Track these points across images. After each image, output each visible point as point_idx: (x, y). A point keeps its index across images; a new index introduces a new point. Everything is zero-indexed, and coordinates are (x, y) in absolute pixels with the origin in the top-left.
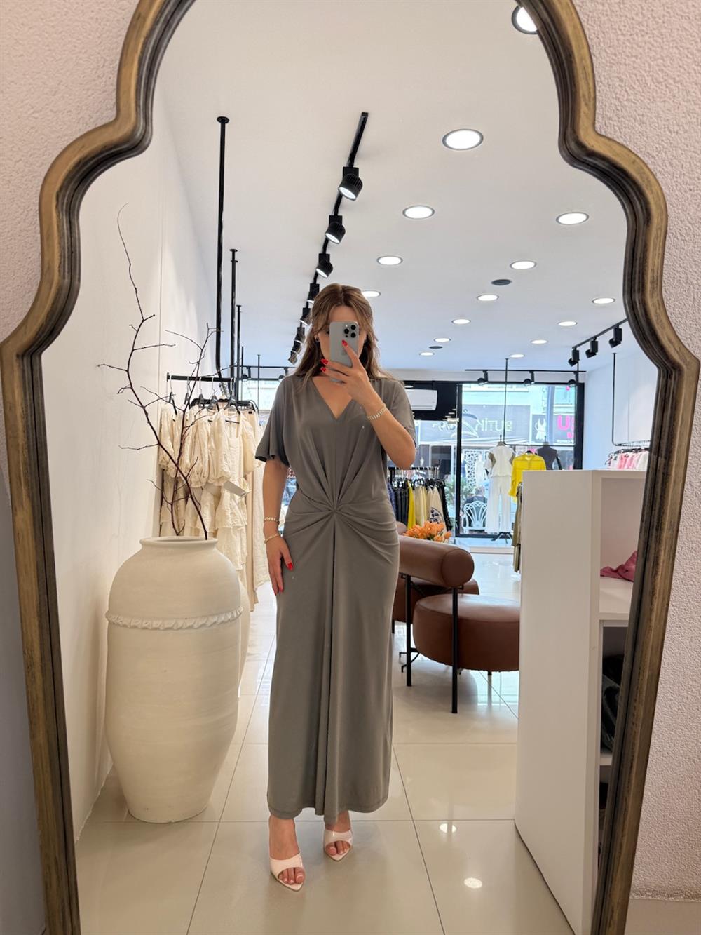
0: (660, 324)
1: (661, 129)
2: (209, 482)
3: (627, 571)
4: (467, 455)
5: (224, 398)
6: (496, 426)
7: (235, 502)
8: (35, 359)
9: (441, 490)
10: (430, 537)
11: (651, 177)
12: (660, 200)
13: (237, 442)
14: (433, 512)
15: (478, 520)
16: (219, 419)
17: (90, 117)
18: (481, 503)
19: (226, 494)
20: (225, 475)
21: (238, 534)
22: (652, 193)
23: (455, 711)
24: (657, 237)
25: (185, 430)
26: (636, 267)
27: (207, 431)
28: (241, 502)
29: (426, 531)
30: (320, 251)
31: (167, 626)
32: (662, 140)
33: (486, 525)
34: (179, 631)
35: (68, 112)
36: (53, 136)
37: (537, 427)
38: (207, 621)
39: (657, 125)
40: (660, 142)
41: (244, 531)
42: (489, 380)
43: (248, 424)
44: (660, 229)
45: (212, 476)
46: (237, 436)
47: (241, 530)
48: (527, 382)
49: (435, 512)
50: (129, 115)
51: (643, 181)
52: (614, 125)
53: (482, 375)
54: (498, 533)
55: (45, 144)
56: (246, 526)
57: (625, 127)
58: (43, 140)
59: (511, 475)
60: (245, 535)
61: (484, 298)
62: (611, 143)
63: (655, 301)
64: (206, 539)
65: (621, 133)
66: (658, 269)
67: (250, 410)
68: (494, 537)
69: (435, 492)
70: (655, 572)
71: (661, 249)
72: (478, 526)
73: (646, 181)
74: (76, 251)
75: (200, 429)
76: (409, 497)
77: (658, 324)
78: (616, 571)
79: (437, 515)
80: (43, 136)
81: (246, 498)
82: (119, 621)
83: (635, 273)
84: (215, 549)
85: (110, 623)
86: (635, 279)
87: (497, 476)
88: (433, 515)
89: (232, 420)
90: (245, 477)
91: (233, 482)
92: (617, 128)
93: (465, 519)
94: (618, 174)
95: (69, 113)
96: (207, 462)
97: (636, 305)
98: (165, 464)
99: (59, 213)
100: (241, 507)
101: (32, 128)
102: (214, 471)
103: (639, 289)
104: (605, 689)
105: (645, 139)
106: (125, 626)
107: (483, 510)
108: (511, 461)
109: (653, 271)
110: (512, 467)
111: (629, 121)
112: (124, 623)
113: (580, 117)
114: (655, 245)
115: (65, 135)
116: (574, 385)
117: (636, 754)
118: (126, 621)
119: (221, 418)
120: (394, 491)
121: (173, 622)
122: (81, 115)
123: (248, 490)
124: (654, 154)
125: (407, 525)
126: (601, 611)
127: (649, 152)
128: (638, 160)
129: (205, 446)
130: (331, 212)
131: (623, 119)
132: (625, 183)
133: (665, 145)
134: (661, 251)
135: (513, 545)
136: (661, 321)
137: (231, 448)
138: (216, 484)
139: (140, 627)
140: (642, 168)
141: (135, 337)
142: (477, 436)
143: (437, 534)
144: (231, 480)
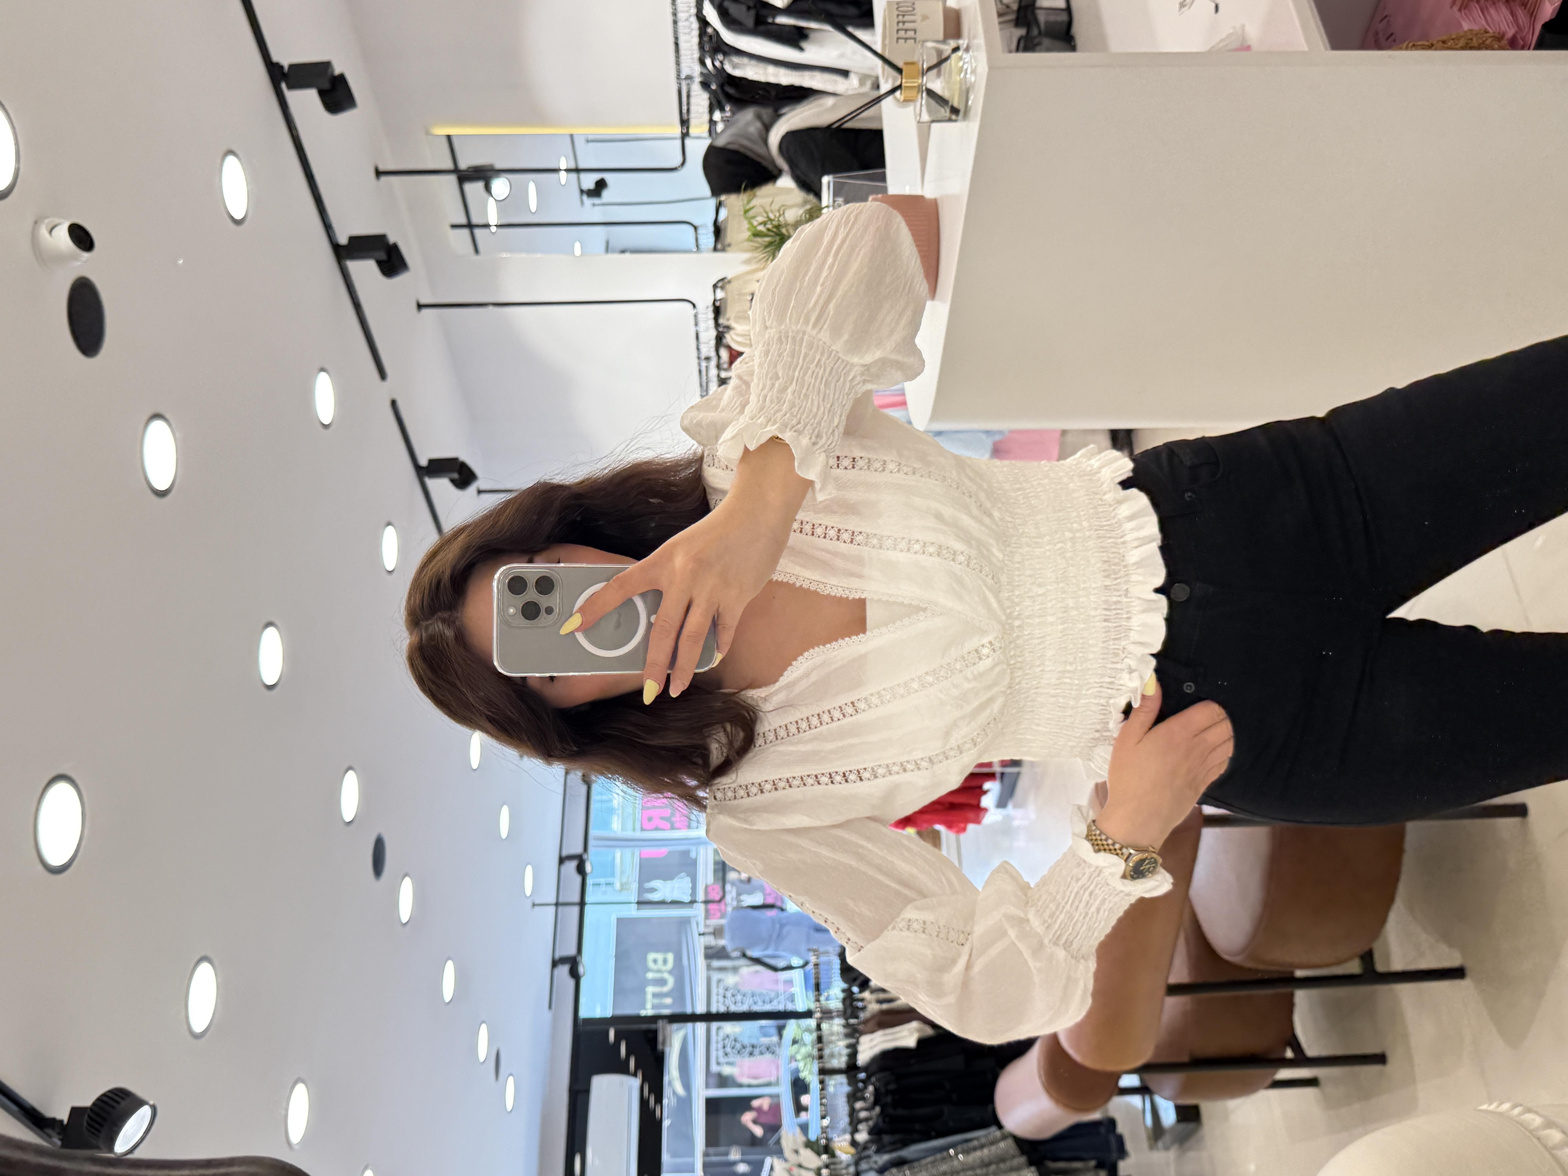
42: (574, 953)
48: (581, 869)
53: (564, 971)
61: (405, 909)
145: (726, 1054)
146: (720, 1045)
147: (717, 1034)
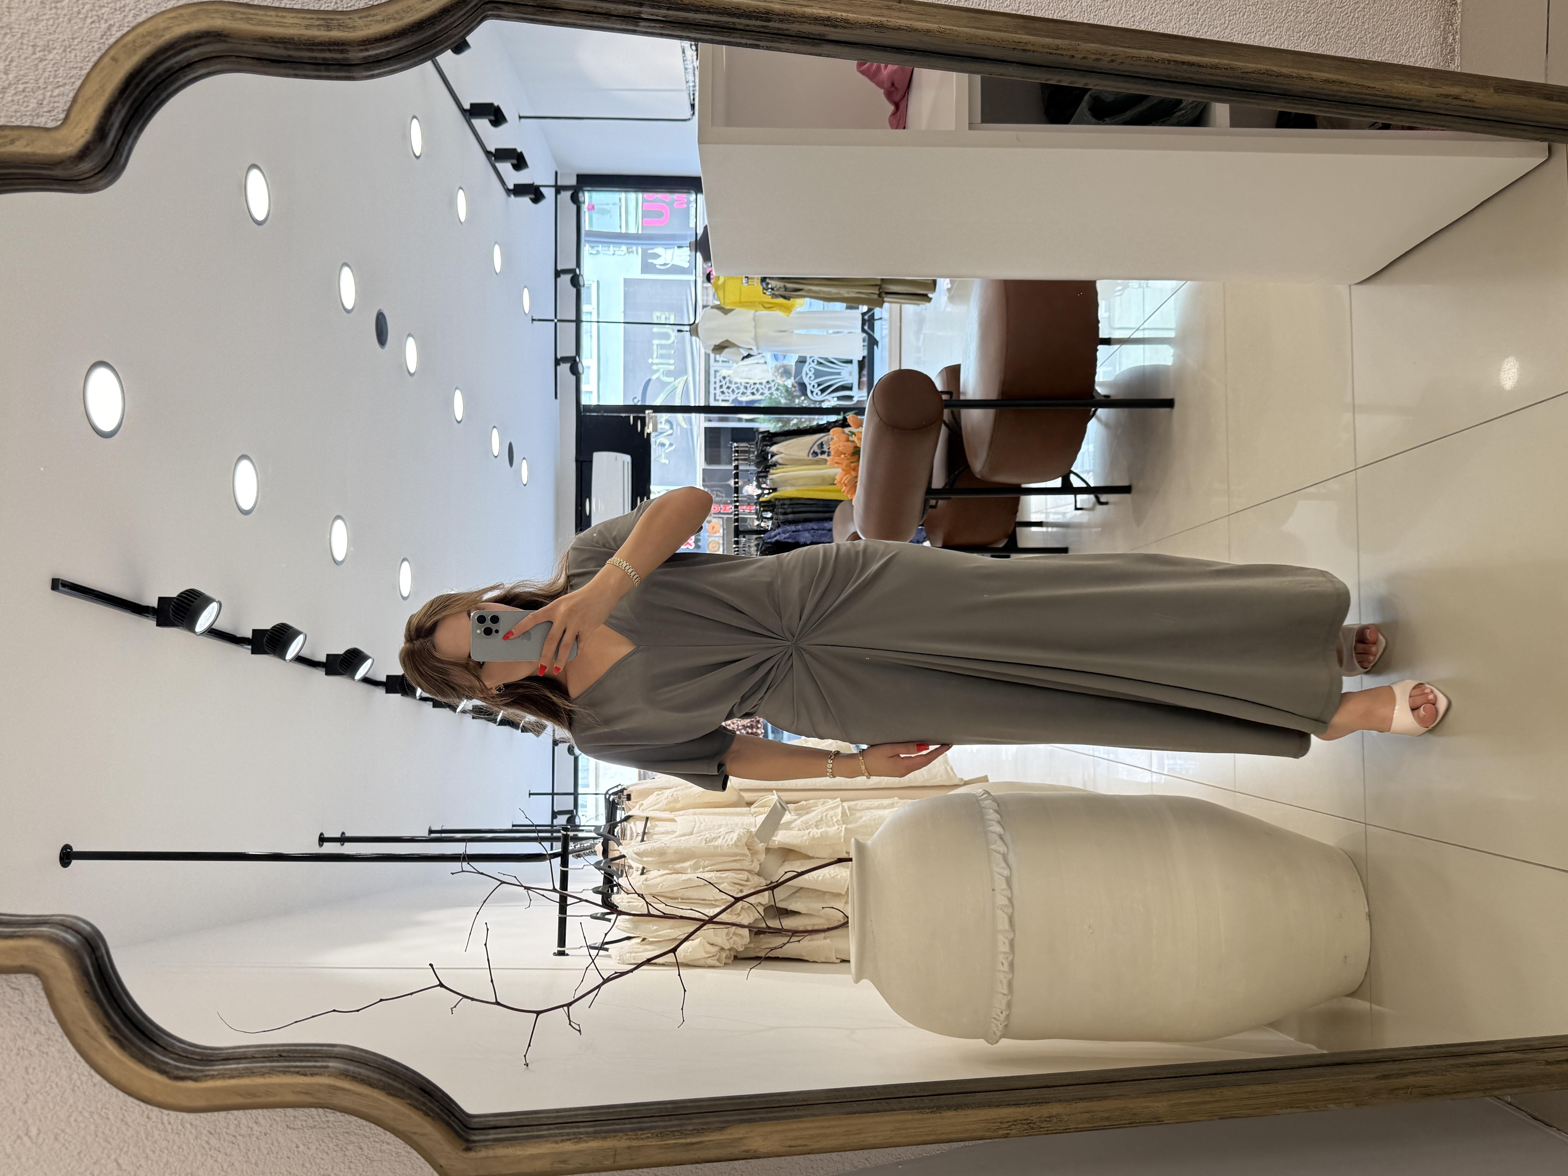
0: (403, 14)
1: (56, 14)
2: (757, 870)
3: (893, 84)
4: (722, 397)
5: (599, 848)
6: (663, 342)
7: (795, 820)
8: (474, 1123)
9: (775, 439)
10: (856, 452)
11: (140, 30)
12: (181, 15)
13: (684, 821)
14: (815, 454)
15: (839, 374)
16: (636, 854)
17: (37, 1032)
18: (806, 368)
19: (781, 837)
20: (744, 840)
21: (858, 814)
22: (169, 28)
23: (1169, 403)
24: (248, 20)
25: (653, 911)
26: (301, 58)
27: (663, 875)
28: (796, 810)
29: (845, 462)
30: (319, 674)
31: (1007, 926)
32: (79, 13)
33: (849, 358)
34: (1015, 902)
35: (28, 1073)
36: (71, 1101)
37: (665, 264)
38: (999, 853)
39: (51, 22)
40: (81, 16)
41: (852, 803)
42: (573, 354)
43: (647, 802)
44: (233, 14)
45: (746, 864)
46: (673, 820)
47: (849, 808)
48: (576, 282)
49: (816, 448)
50: (28, 949)
51: (149, 42)
52: (51, 96)
53: (565, 367)
54: (864, 335)
55: (86, 1114)
56: (842, 801)
57: (55, 76)
58: (80, 1119)
59: (752, 312)
60: (860, 802)
61: (412, 363)
62: (80, 100)
63: (360, 23)
64: (851, 860)
65: (65, 84)
66: (303, 18)
67: (624, 798)
68: (872, 343)
69: (780, 450)
70: (842, 24)
71: (269, 13)
72: (851, 373)
73: (148, 38)
74: (278, 1051)
75: (658, 890)
76: (791, 499)
77: (402, 19)
78: (897, 106)
79: (822, 444)
80: (72, 1119)
81: (788, 803)
82: (1002, 1017)
83: (316, 58)
84: (869, 843)
85: (1008, 1033)
86: (324, 59)
87: (756, 339)
88: (823, 453)
89: (641, 831)
90: (749, 804)
91: (758, 827)
92: (56, 92)
93: (839, 398)
94: (138, 85)
95: (30, 1071)
96: (718, 874)
97: (370, 56)
98: (724, 955)
99: (206, 1076)
100: (807, 810)
101: (56, 1139)
102: (734, 861)
103: (342, 51)
104: (1094, 120)
105: (76, 41)
106: (1009, 1005)
107: (820, 363)
108: (726, 311)
109: (307, 27)
110: (738, 309)
111: (44, 70)
112: (1003, 1007)
113: (34, 154)
114: (262, 23)
115: (70, 1077)
116: (580, 194)
117: (1166, 55)
118: (1000, 1003)
119: (636, 849)
120: (779, 526)
121: (999, 913)
122: (32, 1048)
123: (773, 798)
124: (104, 26)
125: (841, 501)
126: (953, 129)
127: (99, 34)
128: (112, 53)
129: (690, 879)
130: (246, 650)
131: (42, 81)
132: (152, 76)
133: (87, 7)
134: (273, 13)
135: (881, 306)
136: (397, 12)
137: (695, 832)
138: (762, 857)
139: (1011, 976)
140: (125, 46)
141: (473, 999)
142: (685, 378)
143: (853, 442)
144: (754, 830)
145: (723, 393)
146: (718, 386)
147: (715, 377)
